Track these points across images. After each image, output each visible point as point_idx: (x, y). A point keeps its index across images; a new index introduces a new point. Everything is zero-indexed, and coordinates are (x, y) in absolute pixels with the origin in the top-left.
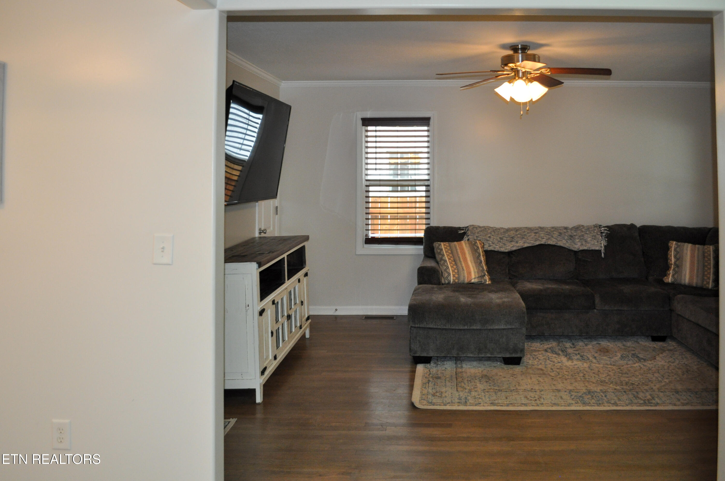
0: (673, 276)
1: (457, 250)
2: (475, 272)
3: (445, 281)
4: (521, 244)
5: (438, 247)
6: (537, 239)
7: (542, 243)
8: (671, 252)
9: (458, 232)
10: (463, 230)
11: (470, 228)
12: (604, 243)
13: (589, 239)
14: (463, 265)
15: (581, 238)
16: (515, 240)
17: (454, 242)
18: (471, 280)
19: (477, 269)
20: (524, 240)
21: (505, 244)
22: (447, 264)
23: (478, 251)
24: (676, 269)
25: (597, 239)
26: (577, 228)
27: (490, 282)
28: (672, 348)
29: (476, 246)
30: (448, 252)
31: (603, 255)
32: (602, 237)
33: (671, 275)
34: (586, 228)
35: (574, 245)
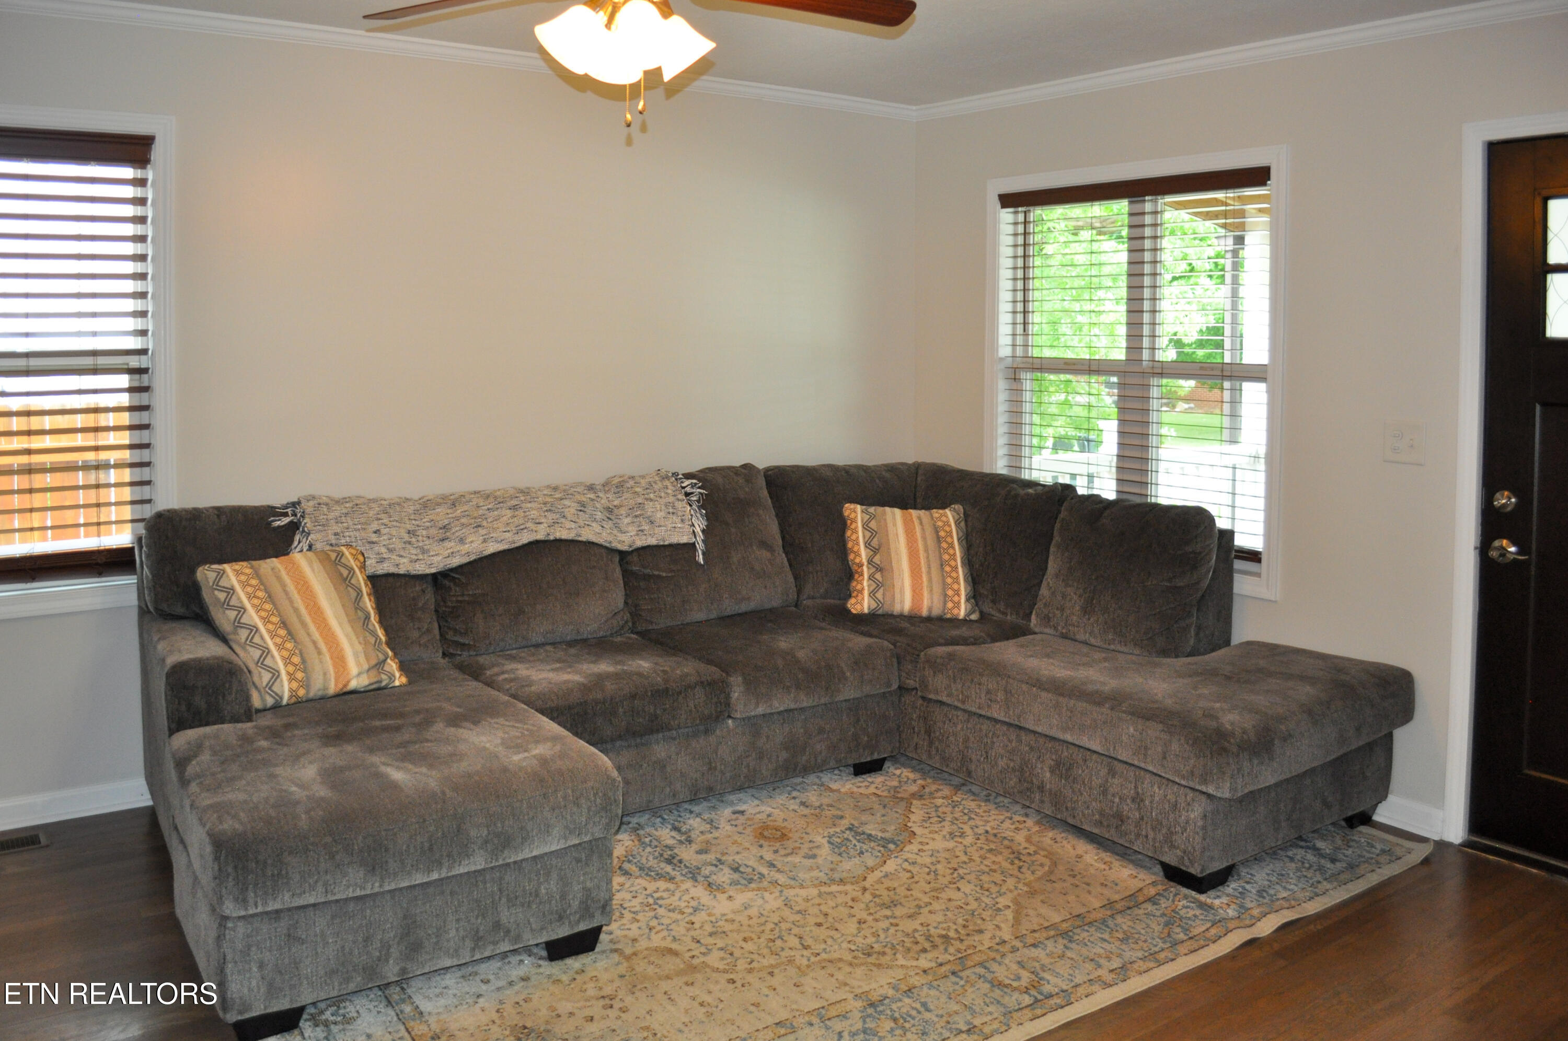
0: (872, 594)
1: (284, 586)
2: (356, 655)
3: (263, 700)
4: (474, 545)
5: (217, 581)
6: (522, 527)
7: (540, 536)
8: (857, 532)
9: (269, 523)
10: (286, 515)
11: (308, 506)
12: (700, 524)
13: (660, 515)
14: (316, 635)
15: (637, 512)
16: (454, 533)
17: (268, 561)
18: (348, 682)
19: (360, 643)
20: (482, 531)
21: (424, 551)
22: (262, 638)
23: (353, 581)
24: (878, 576)
25: (680, 514)
26: (619, 485)
27: (404, 680)
28: (914, 788)
29: (345, 566)
30: (258, 598)
31: (700, 559)
32: (691, 506)
33: (866, 593)
34: (643, 482)
35: (619, 534)
